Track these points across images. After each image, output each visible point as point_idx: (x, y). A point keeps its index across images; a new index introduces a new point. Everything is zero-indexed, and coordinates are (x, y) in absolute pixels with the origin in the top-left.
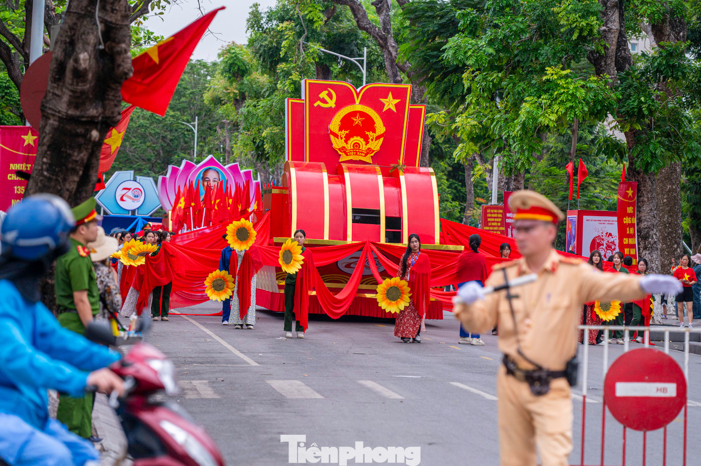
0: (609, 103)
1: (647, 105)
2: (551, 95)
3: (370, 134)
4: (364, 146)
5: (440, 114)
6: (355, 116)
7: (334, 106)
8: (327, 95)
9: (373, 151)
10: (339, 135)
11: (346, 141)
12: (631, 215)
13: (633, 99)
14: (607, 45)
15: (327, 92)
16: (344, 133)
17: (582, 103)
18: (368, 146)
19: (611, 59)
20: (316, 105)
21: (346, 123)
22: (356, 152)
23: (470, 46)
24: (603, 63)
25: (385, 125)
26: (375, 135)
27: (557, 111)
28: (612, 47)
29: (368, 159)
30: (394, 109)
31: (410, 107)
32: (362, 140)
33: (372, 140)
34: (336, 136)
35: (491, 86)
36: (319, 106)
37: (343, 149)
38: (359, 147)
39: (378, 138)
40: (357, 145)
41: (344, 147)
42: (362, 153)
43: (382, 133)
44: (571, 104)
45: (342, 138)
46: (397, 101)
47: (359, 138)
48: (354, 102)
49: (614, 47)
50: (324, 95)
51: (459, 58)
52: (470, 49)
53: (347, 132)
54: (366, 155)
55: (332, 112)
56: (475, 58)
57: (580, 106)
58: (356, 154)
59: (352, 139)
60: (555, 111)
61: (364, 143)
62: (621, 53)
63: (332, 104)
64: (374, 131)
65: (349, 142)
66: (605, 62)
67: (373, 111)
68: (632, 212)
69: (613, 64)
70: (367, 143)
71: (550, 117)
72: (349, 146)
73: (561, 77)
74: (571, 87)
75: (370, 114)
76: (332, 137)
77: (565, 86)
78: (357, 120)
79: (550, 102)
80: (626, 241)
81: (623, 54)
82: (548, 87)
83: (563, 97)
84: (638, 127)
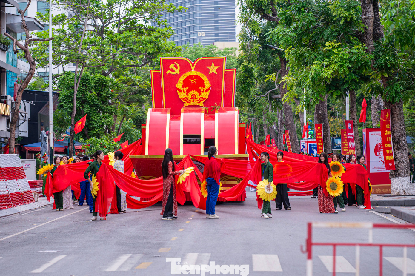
0: (366, 62)
1: (389, 62)
2: (330, 59)
3: (202, 89)
4: (198, 96)
5: (273, 75)
6: (192, 78)
7: (178, 73)
8: (174, 66)
9: (204, 99)
10: (183, 90)
11: (187, 94)
12: (389, 130)
13: (381, 58)
14: (366, 27)
15: (174, 64)
16: (185, 89)
17: (347, 62)
18: (201, 96)
19: (370, 35)
20: (167, 73)
21: (186, 82)
22: (194, 100)
23: (281, 33)
24: (365, 38)
25: (210, 82)
26: (205, 89)
27: (333, 68)
28: (370, 28)
29: (201, 104)
30: (216, 72)
31: (226, 70)
32: (197, 92)
33: (203, 92)
34: (181, 91)
35: (299, 56)
36: (169, 73)
37: (185, 99)
38: (195, 97)
39: (206, 91)
40: (193, 96)
41: (186, 98)
42: (197, 100)
43: (209, 87)
44: (341, 64)
45: (184, 92)
46: (217, 67)
47: (195, 91)
48: (191, 70)
49: (371, 28)
50: (172, 66)
51: (275, 41)
52: (281, 34)
53: (187, 88)
54: (200, 102)
55: (177, 77)
56: (284, 40)
57: (346, 64)
58: (194, 102)
59: (190, 92)
60: (332, 69)
61: (198, 94)
62: (377, 31)
63: (177, 71)
64: (204, 87)
65: (189, 94)
66: (366, 37)
67: (203, 75)
68: (389, 128)
69: (372, 38)
70: (200, 94)
71: (328, 72)
72: (189, 97)
73: (334, 48)
74: (341, 53)
75: (201, 76)
76: (178, 92)
77: (337, 53)
78: (193, 81)
79: (329, 63)
80: (387, 145)
81: (378, 31)
82: (328, 55)
83: (336, 60)
84: (386, 75)
